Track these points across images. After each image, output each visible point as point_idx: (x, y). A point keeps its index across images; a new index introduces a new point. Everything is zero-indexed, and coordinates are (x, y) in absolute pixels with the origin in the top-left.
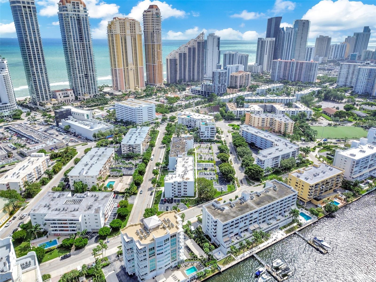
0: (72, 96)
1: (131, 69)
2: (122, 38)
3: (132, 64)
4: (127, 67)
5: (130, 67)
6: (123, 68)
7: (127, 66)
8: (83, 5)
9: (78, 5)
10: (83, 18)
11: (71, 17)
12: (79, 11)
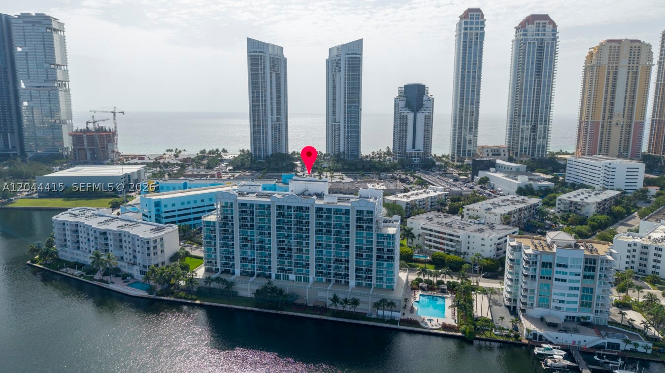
0: (505, 155)
1: (617, 124)
2: (609, 72)
3: (621, 116)
4: (609, 120)
5: (614, 121)
6: (601, 121)
7: (611, 117)
8: (551, 26)
9: (545, 27)
10: (548, 43)
11: (530, 43)
12: (544, 35)
